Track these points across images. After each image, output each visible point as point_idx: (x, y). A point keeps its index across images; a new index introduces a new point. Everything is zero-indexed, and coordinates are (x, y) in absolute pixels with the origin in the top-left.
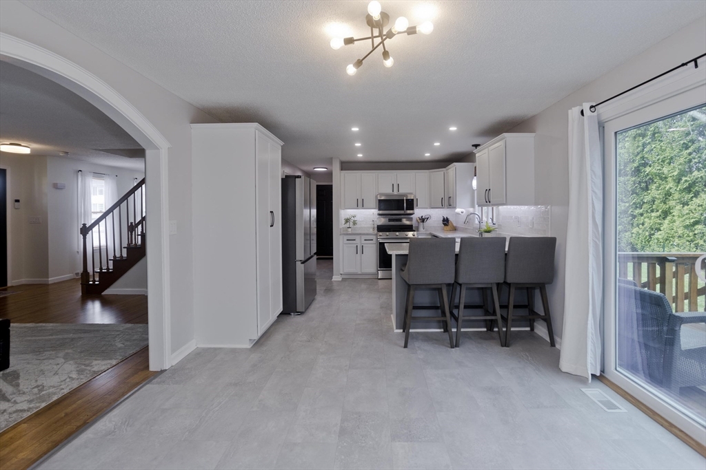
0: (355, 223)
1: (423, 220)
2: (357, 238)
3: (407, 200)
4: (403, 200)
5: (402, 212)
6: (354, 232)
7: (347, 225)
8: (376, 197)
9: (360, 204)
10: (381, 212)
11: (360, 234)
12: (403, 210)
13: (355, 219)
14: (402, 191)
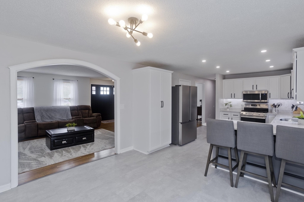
0: (231, 106)
1: (274, 106)
2: (229, 114)
3: (262, 94)
4: (259, 94)
5: (259, 101)
6: (231, 111)
7: (227, 106)
8: (242, 92)
9: (233, 96)
10: (245, 101)
11: (231, 112)
12: (259, 99)
13: (231, 104)
14: (259, 89)
